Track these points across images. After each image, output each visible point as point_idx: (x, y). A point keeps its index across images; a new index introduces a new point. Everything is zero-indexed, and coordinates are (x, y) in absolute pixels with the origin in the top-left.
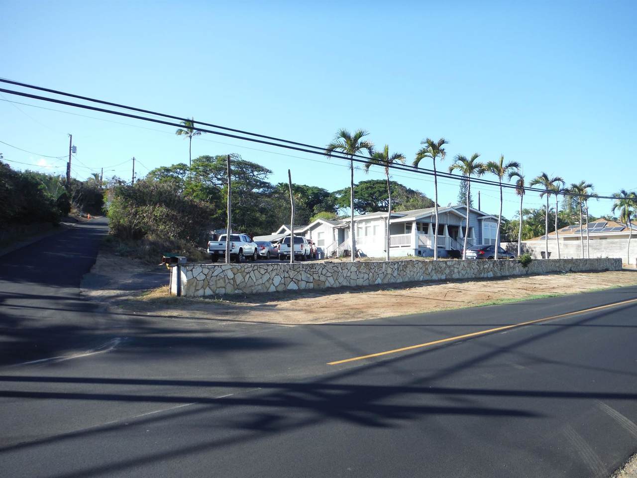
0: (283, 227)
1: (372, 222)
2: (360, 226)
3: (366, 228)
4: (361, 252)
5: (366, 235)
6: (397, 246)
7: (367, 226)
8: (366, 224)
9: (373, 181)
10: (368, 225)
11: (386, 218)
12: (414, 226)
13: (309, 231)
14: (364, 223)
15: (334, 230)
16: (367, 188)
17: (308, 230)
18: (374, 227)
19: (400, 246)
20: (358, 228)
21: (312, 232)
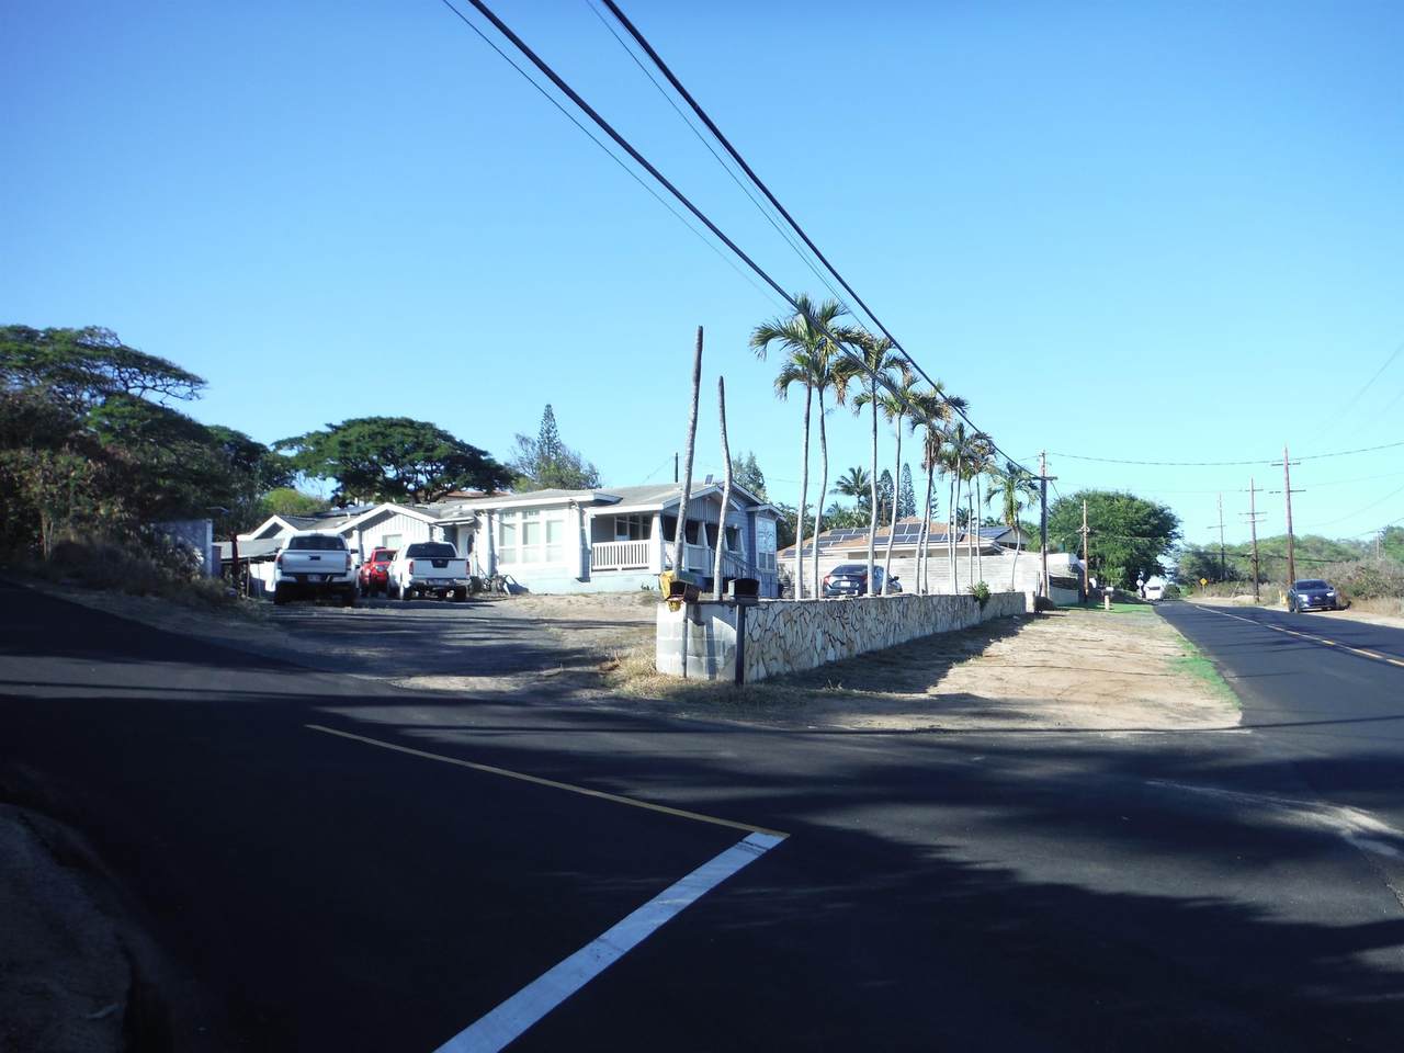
0: (275, 519)
1: (542, 512)
2: (507, 520)
3: (525, 525)
4: (511, 582)
5: (525, 541)
6: (609, 567)
7: (525, 521)
8: (525, 517)
9: (382, 419)
10: (531, 518)
11: (583, 505)
12: (656, 523)
13: (356, 533)
14: (519, 515)
15: (431, 530)
16: (373, 436)
17: (353, 528)
18: (549, 524)
19: (620, 567)
20: (502, 525)
21: (365, 534)
